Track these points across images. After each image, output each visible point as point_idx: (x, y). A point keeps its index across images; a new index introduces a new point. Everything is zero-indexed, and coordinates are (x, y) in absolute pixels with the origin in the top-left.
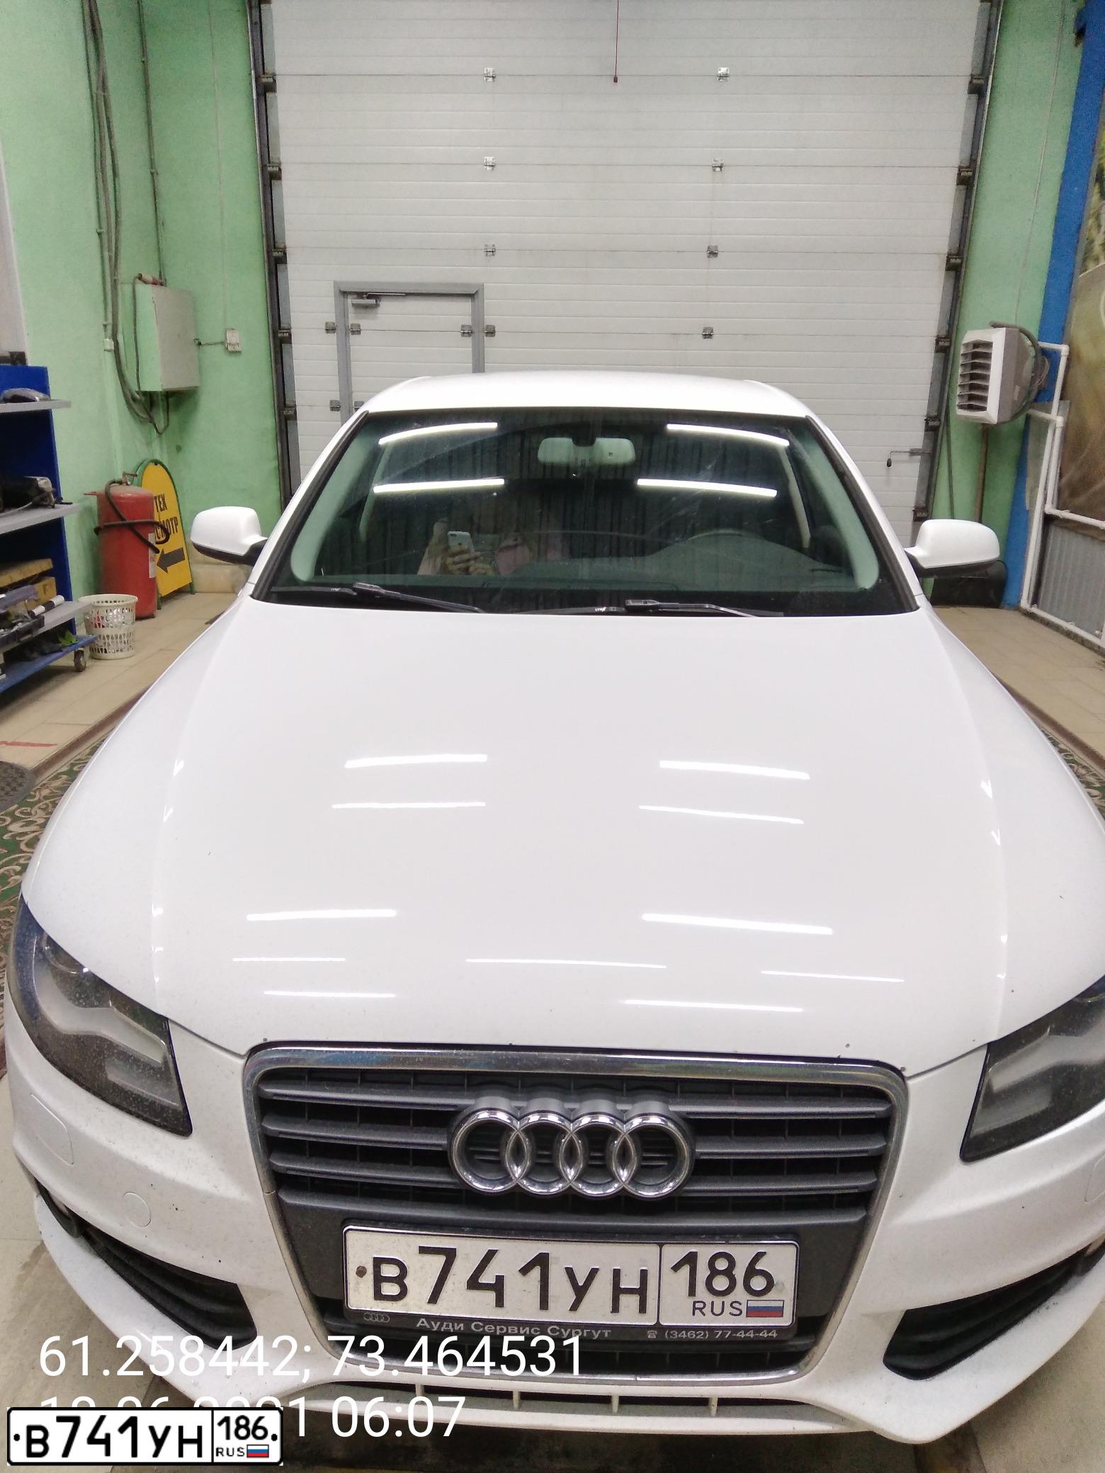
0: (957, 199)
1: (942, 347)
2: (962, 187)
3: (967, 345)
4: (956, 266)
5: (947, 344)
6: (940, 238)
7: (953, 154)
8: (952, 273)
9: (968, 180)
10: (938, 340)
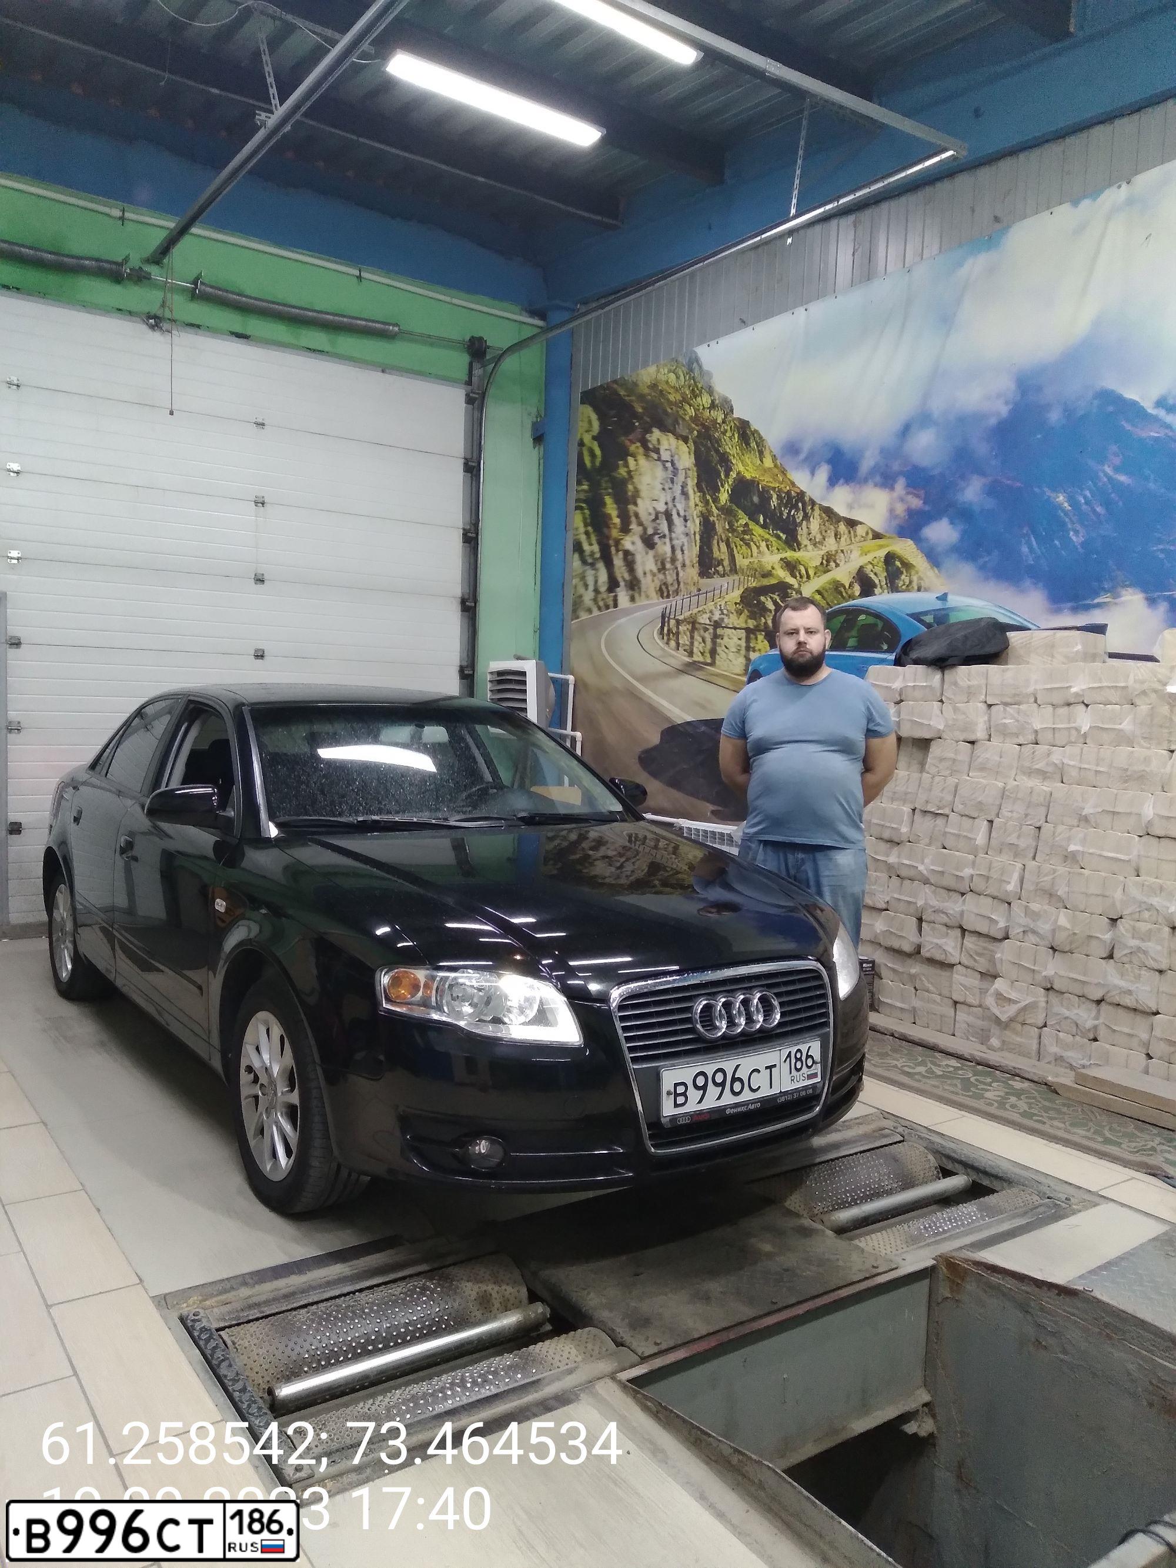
0: (464, 555)
1: (467, 675)
2: (466, 544)
3: (492, 673)
4: (469, 607)
5: (471, 672)
6: (454, 583)
7: (456, 516)
8: (466, 614)
9: (471, 539)
10: (462, 670)
